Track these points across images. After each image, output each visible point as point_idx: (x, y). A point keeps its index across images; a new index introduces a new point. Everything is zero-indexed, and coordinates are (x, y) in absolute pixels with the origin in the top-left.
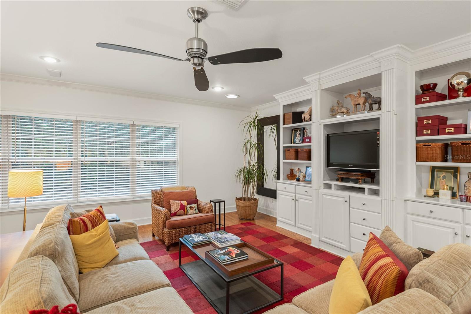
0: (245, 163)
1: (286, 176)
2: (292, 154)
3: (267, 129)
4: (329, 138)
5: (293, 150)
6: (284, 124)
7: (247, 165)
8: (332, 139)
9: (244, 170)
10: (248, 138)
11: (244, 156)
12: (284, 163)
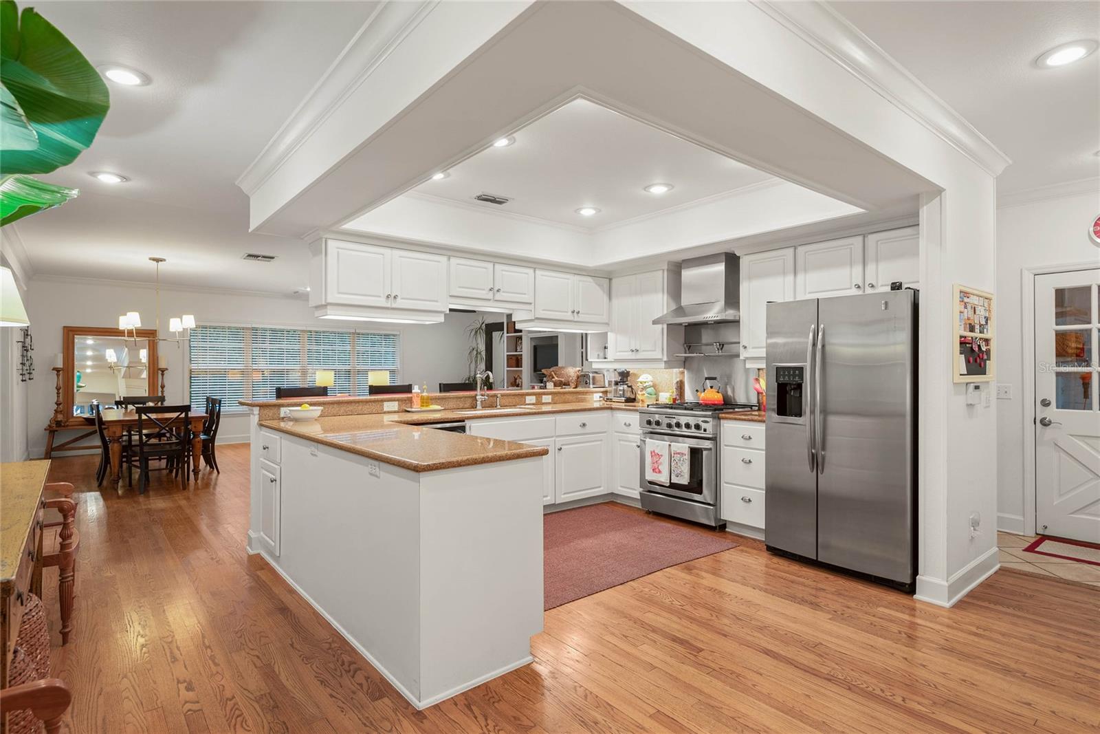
0: (470, 371)
1: (509, 384)
2: (514, 362)
3: (496, 335)
4: (535, 349)
5: (514, 358)
6: (508, 333)
7: (472, 374)
8: (538, 350)
9: (469, 378)
10: (474, 345)
11: (470, 365)
12: (507, 371)
